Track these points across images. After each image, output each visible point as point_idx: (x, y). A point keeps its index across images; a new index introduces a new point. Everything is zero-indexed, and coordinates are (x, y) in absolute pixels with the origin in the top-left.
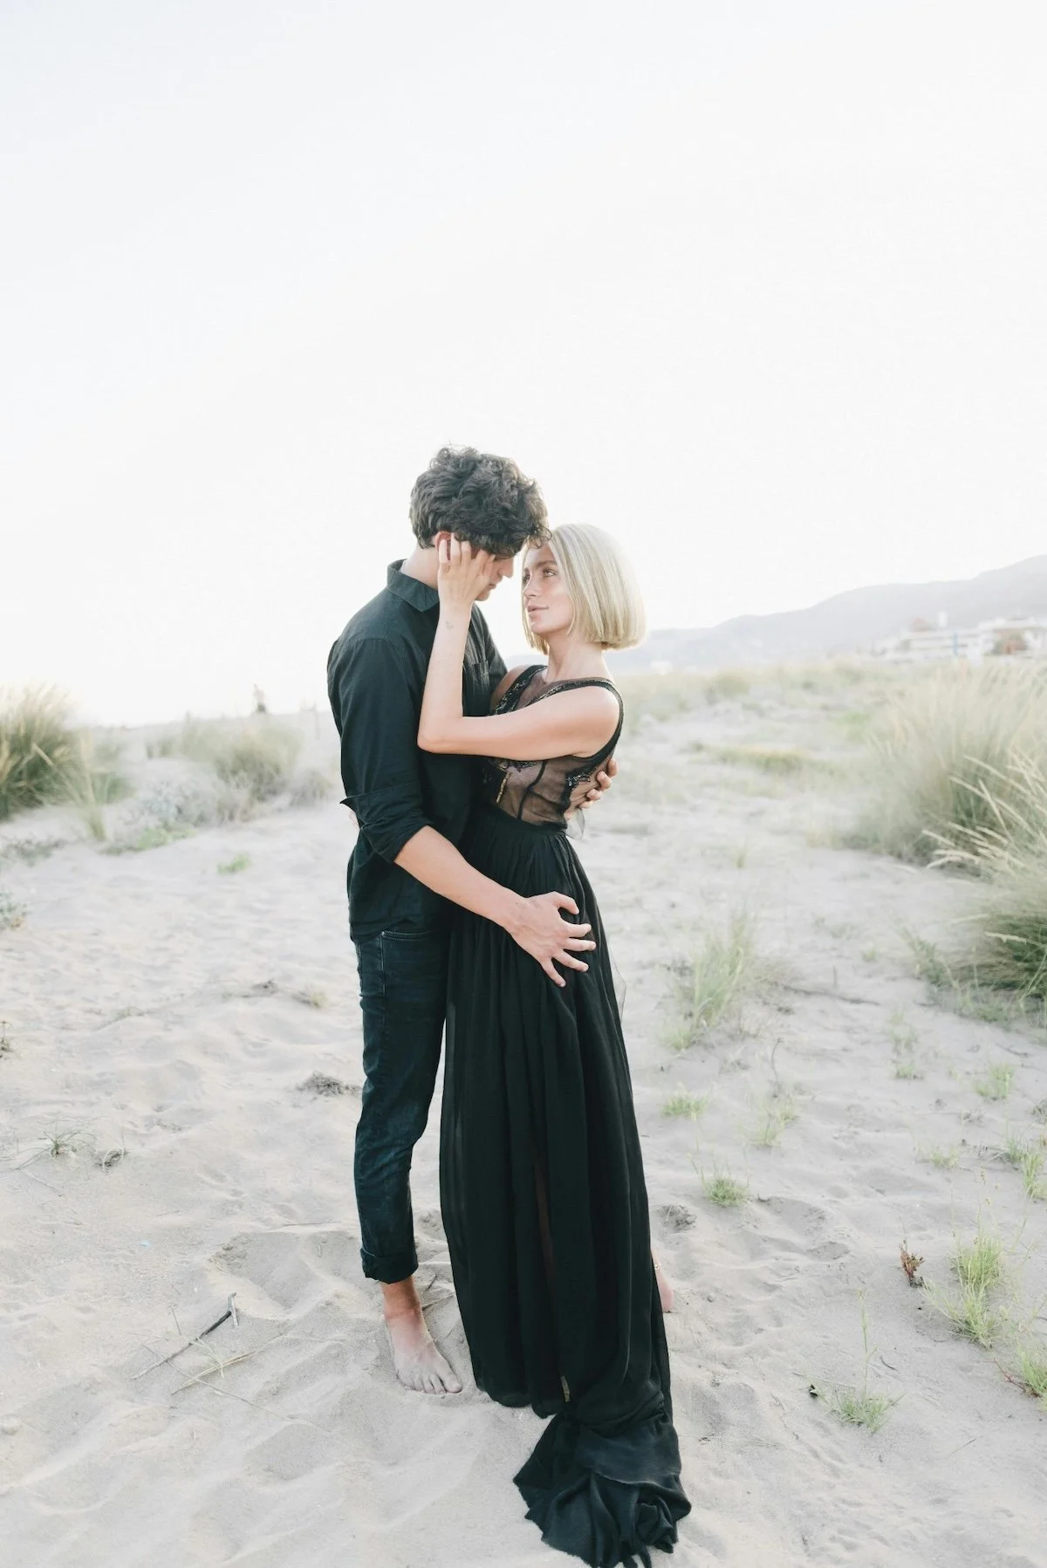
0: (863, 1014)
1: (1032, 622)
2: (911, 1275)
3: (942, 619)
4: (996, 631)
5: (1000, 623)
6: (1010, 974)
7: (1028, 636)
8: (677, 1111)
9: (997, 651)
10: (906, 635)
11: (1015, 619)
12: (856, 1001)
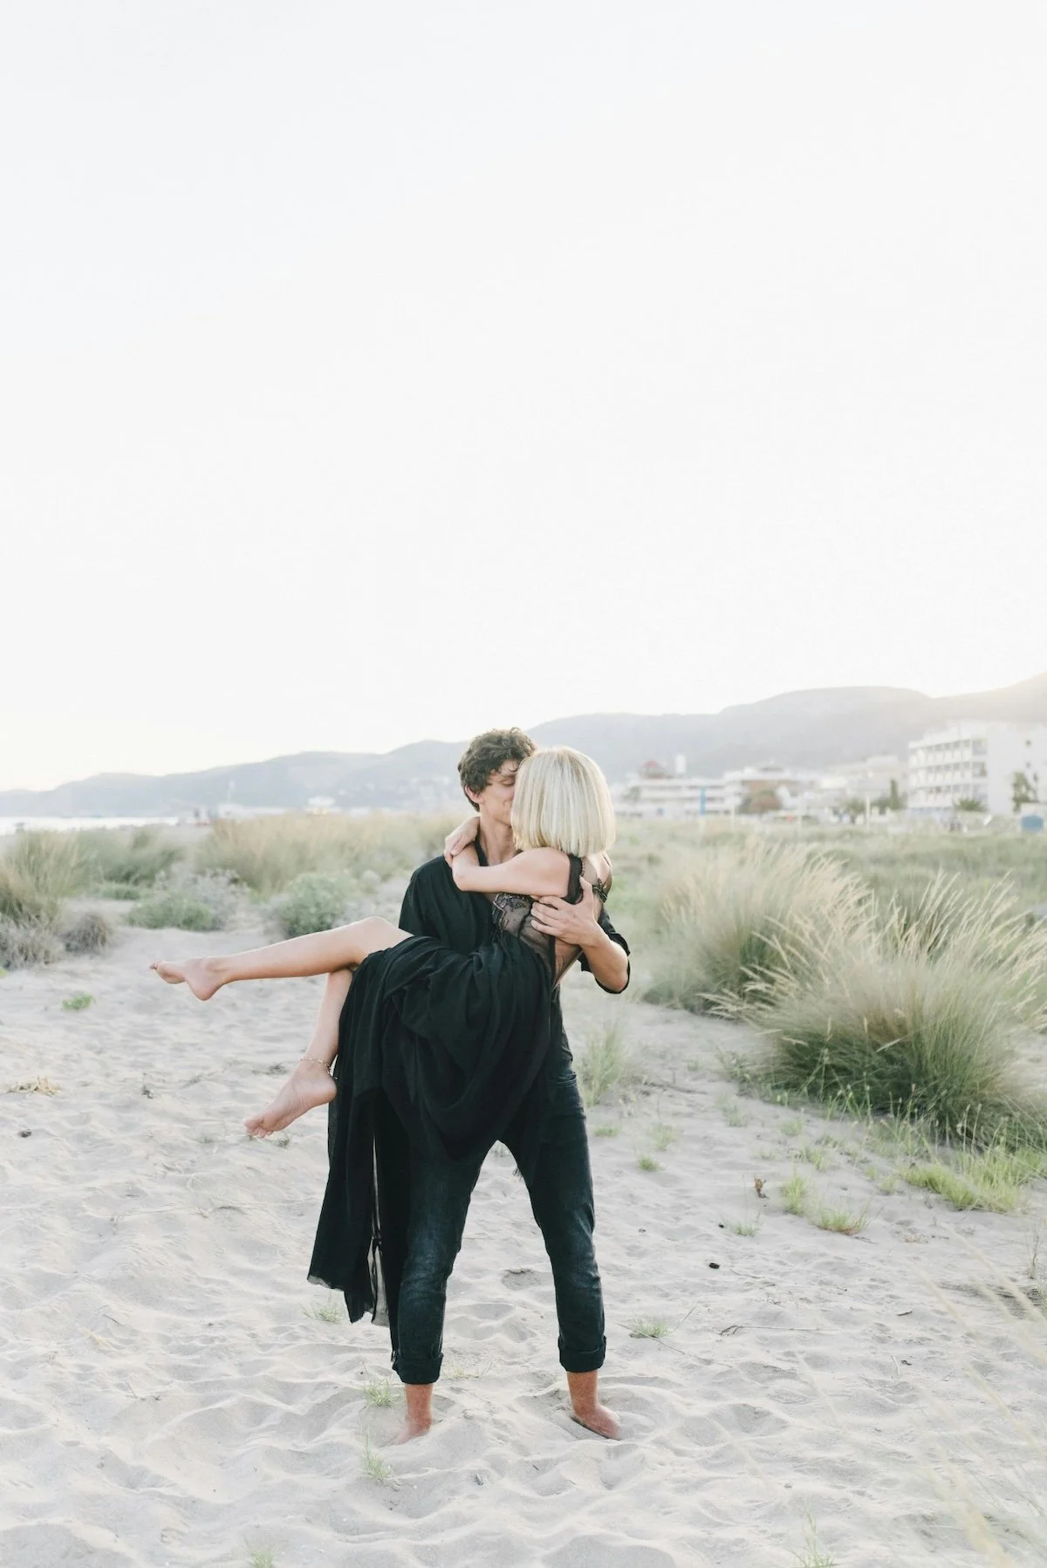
0: (697, 1098)
1: (787, 775)
2: (759, 1190)
3: (680, 764)
4: (744, 783)
5: (750, 773)
6: (792, 1077)
7: (783, 792)
8: (607, 1133)
9: (745, 808)
10: (635, 780)
11: (766, 770)
12: (689, 1092)
